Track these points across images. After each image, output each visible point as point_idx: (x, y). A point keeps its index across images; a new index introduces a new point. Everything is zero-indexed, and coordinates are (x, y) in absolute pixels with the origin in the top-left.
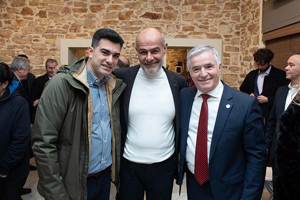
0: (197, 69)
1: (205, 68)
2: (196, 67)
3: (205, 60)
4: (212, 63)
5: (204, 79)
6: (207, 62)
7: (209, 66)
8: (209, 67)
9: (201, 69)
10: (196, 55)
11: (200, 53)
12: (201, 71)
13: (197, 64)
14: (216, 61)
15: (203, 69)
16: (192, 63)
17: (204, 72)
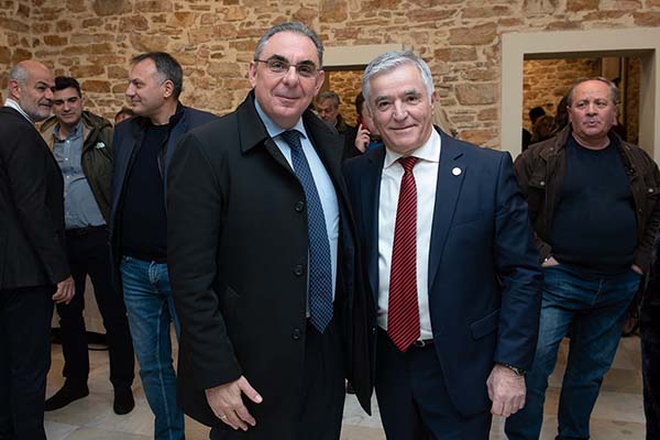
0: (385, 102)
1: (403, 101)
2: (383, 98)
3: (402, 84)
4: (418, 91)
5: (400, 124)
6: (407, 88)
7: (411, 97)
8: (412, 99)
9: (393, 103)
10: (382, 72)
11: (392, 68)
12: (395, 108)
13: (385, 93)
14: (425, 87)
15: (398, 103)
16: (374, 90)
17: (401, 109)
